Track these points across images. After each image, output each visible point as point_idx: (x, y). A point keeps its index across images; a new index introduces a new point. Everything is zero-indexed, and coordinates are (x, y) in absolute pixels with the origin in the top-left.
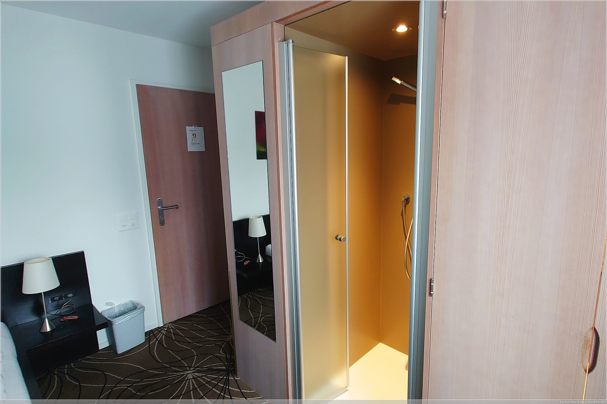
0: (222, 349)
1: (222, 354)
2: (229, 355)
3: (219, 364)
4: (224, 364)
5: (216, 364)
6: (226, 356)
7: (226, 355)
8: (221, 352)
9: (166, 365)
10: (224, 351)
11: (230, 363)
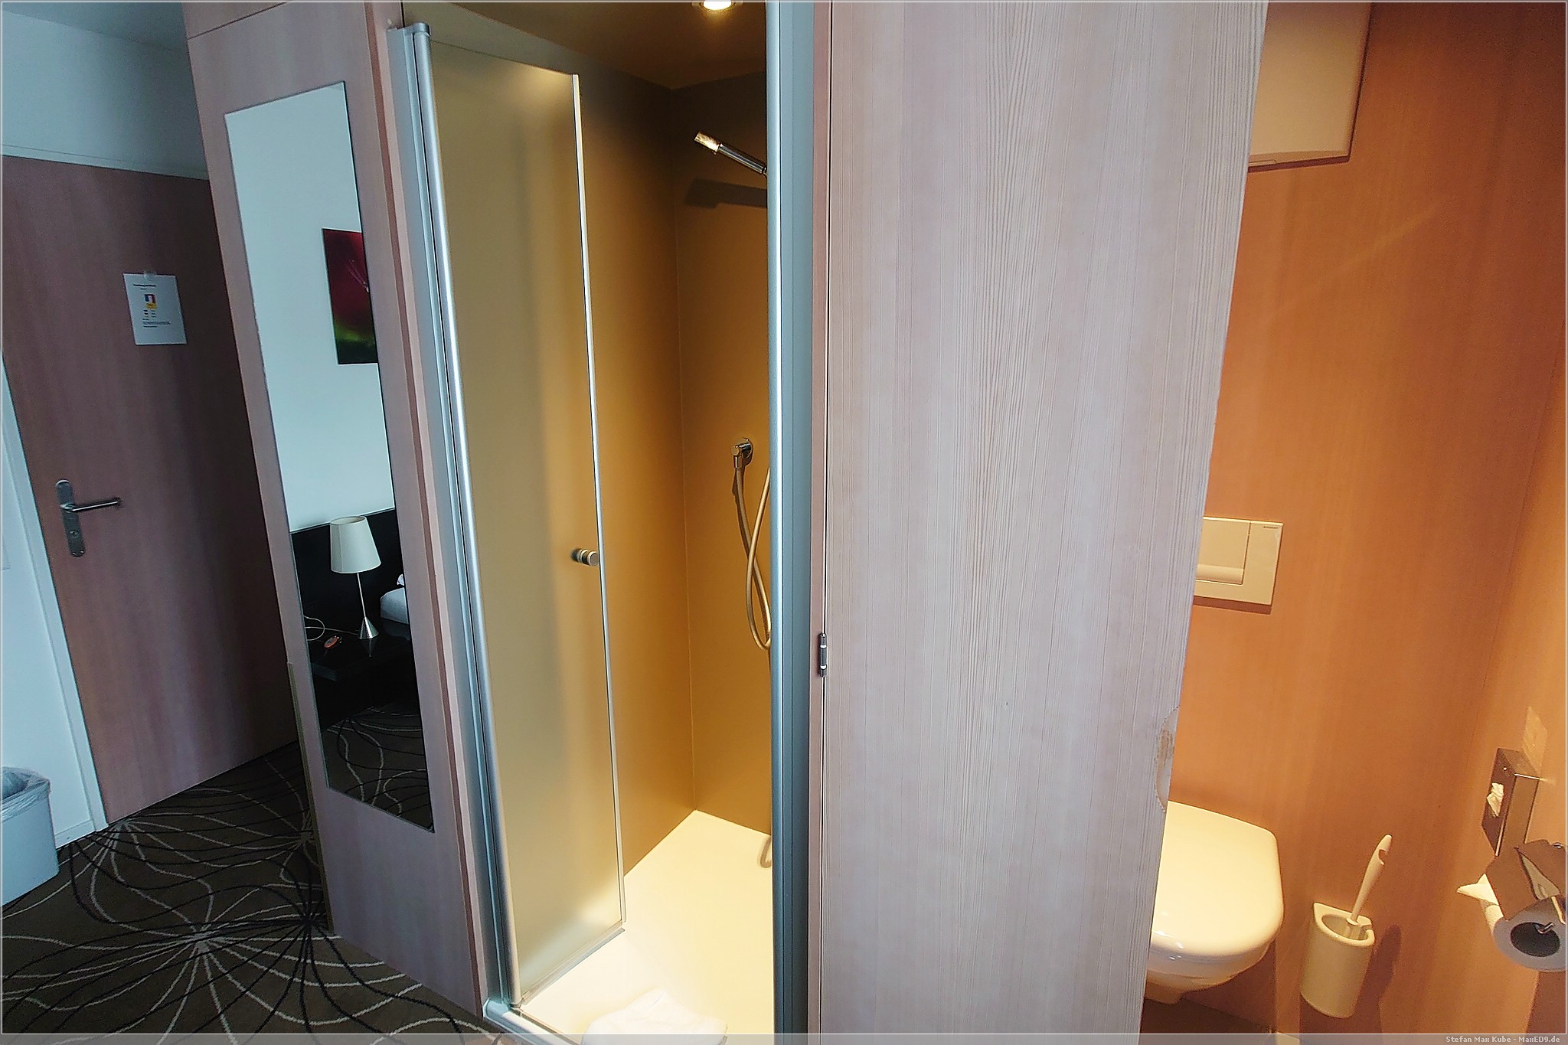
0: (283, 869)
1: (285, 882)
2: (304, 882)
3: (279, 907)
4: (295, 906)
5: (272, 909)
6: (298, 886)
7: (295, 884)
8: (283, 878)
9: (130, 928)
10: (290, 874)
11: (310, 903)
